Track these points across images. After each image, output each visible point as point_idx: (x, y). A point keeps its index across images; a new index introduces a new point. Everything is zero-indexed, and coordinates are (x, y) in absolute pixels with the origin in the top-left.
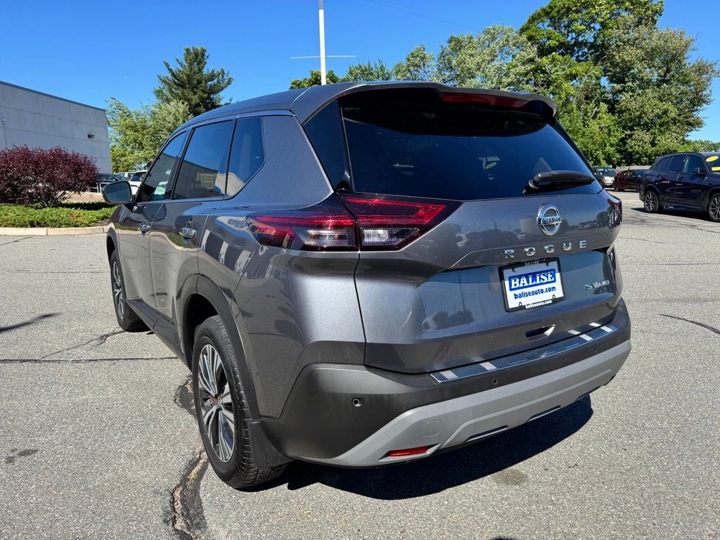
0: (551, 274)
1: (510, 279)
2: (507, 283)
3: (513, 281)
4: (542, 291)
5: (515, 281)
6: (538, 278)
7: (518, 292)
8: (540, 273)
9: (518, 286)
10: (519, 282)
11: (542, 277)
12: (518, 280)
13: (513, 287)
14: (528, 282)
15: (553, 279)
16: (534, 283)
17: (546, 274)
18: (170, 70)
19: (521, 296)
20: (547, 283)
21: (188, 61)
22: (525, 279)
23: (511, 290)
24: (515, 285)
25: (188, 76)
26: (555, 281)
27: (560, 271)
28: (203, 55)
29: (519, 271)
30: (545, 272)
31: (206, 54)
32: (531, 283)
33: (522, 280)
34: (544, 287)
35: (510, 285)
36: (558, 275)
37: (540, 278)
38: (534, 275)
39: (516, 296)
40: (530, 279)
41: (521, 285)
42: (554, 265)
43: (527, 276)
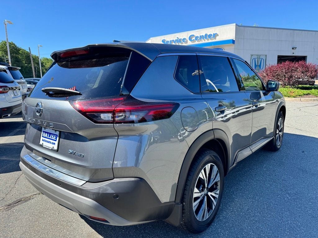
0: (56, 136)
7: (44, 139)
10: (45, 135)
15: (55, 139)
17: (54, 135)
23: (42, 136)
29: (46, 130)
32: (48, 137)
34: (52, 141)
36: (58, 138)
37: (51, 137)
38: (50, 134)
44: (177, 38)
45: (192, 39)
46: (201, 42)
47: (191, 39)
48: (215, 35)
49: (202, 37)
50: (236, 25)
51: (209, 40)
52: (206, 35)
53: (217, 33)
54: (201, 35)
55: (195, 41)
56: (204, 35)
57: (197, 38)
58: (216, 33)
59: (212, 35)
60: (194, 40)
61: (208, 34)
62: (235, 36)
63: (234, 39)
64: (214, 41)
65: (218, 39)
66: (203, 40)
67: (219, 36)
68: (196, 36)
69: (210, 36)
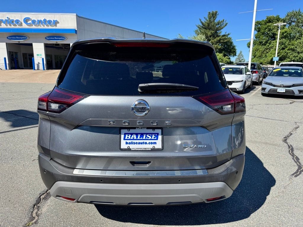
0: (155, 135)
1: (125, 134)
2: (122, 136)
3: (127, 136)
4: (146, 143)
5: (128, 135)
6: (145, 136)
7: (128, 141)
8: (147, 134)
9: (129, 138)
10: (131, 137)
11: (148, 136)
12: (130, 136)
13: (126, 138)
14: (137, 137)
15: (156, 138)
16: (141, 138)
17: (151, 135)
18: (201, 22)
19: (130, 143)
20: (151, 139)
21: (209, 17)
22: (135, 136)
23: (124, 139)
24: (128, 137)
25: (208, 24)
26: (157, 139)
27: (162, 134)
28: (216, 14)
29: (132, 131)
30: (151, 134)
31: (217, 14)
32: (139, 138)
33: (133, 136)
34: (148, 141)
35: (125, 137)
36: (160, 137)
37: (146, 137)
38: (142, 135)
39: (127, 143)
40: (139, 136)
41: (132, 138)
42: (159, 131)
43: (137, 134)
44: (8, 18)
45: (29, 22)
46: (39, 27)
47: (27, 22)
48: (56, 23)
49: (40, 22)
50: (77, 15)
51: (49, 26)
52: (45, 20)
53: (58, 20)
54: (39, 19)
55: (33, 26)
56: (42, 20)
57: (34, 22)
58: (56, 20)
59: (52, 21)
60: (30, 23)
61: (47, 20)
62: (76, 26)
63: (76, 29)
64: (54, 27)
65: (59, 26)
66: (42, 25)
67: (60, 23)
68: (32, 19)
69: (50, 22)
